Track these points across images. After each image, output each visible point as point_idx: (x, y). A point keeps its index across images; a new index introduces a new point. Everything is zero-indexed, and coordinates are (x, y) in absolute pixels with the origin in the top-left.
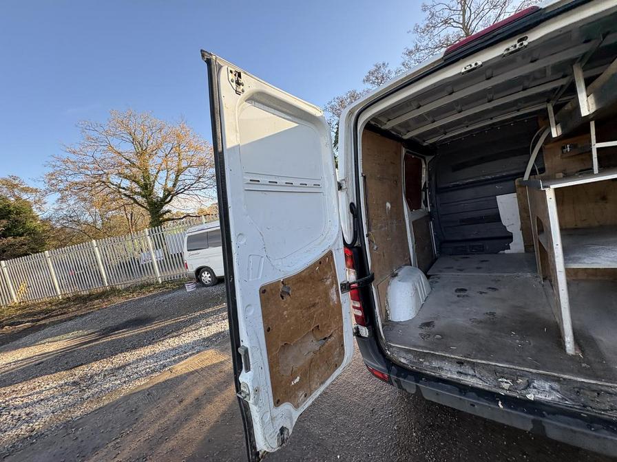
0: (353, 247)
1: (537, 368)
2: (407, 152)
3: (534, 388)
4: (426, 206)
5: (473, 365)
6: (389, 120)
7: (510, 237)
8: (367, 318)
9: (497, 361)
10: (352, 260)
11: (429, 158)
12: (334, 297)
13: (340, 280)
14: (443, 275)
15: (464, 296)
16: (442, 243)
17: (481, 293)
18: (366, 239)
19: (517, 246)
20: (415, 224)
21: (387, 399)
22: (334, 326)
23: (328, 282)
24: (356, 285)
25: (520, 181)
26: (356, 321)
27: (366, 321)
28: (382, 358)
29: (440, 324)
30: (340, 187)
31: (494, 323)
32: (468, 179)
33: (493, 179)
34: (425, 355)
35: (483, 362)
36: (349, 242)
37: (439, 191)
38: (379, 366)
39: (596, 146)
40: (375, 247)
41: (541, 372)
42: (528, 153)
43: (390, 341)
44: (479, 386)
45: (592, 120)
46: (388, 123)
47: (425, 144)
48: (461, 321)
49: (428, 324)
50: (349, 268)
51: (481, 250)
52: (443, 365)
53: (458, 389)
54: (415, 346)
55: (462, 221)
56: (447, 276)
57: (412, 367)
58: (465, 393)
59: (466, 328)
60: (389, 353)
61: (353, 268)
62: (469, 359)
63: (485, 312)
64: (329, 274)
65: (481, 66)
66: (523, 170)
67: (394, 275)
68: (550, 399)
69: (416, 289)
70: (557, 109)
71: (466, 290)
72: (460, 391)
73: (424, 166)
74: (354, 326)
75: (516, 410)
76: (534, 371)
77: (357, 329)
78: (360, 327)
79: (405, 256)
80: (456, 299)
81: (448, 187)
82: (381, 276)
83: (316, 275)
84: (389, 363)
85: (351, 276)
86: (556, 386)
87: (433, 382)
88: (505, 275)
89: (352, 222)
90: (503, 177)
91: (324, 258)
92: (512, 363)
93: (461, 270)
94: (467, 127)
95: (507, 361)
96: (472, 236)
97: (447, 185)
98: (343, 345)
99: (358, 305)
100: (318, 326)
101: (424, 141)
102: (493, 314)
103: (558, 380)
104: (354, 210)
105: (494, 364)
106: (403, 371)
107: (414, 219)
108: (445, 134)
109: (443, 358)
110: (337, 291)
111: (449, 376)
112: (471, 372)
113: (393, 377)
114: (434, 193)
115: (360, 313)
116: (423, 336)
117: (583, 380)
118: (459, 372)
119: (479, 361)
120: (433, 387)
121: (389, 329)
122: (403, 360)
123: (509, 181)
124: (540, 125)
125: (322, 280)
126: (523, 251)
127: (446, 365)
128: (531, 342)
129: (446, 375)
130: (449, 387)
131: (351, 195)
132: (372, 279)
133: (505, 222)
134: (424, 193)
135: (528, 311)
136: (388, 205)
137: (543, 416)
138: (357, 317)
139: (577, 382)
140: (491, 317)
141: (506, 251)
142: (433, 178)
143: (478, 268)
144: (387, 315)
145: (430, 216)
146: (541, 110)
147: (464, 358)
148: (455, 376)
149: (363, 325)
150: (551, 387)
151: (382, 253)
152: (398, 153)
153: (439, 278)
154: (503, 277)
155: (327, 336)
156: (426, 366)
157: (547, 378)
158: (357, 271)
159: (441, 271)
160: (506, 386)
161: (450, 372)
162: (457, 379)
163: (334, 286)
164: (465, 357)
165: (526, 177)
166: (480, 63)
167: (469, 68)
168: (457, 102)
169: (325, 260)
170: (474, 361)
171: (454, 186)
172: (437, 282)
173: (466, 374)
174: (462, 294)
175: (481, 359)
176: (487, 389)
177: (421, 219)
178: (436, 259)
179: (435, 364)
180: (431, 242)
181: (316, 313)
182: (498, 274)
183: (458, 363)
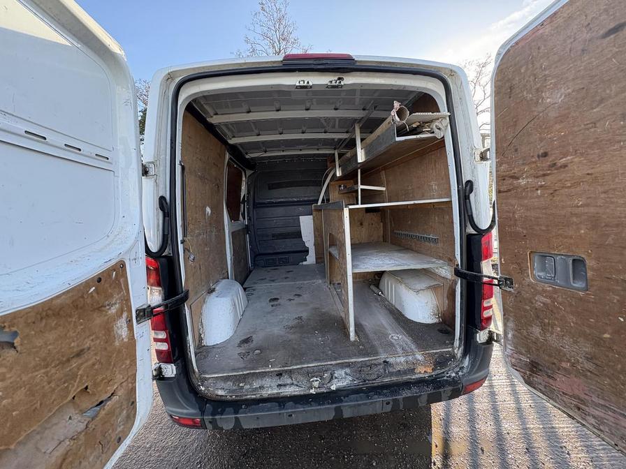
0: (161, 257)
1: (336, 359)
2: (230, 159)
3: (336, 378)
4: (244, 219)
5: (290, 372)
6: (216, 114)
7: (306, 251)
8: (176, 350)
9: (308, 363)
10: (157, 274)
11: (249, 172)
12: (123, 332)
13: (136, 304)
14: (258, 287)
15: (277, 305)
16: (256, 256)
17: (290, 300)
18: (181, 247)
19: (311, 259)
20: (234, 235)
21: (195, 445)
22: (119, 377)
23: (113, 310)
24: (161, 309)
25: (315, 206)
26: (158, 359)
27: (174, 356)
28: (193, 399)
29: (258, 339)
30: (145, 172)
31: (302, 327)
32: (280, 198)
33: (298, 201)
34: (244, 378)
35: (298, 367)
36: (154, 248)
37: (257, 206)
38: (189, 411)
39: (361, 187)
40: (192, 257)
41: (338, 362)
42: (320, 184)
43: (205, 372)
44: (296, 393)
45: (359, 168)
46: (215, 117)
47: (247, 157)
48: (277, 330)
49: (246, 341)
50: (152, 285)
51: (286, 262)
52: (264, 383)
53: (277, 404)
54: (234, 370)
55: (274, 236)
56: (262, 287)
57: (231, 396)
58: (284, 406)
59: (282, 337)
60: (203, 389)
61: (159, 285)
62: (286, 368)
63: (295, 317)
64: (116, 296)
65: (311, 87)
66: (316, 198)
67: (211, 291)
68: (345, 384)
69: (235, 305)
70: (340, 156)
71: (278, 299)
72: (280, 406)
73: (244, 179)
74: (154, 367)
75: (323, 404)
76: (333, 363)
77: (159, 370)
78: (163, 366)
79: (222, 269)
80: (270, 308)
81: (264, 203)
82: (196, 293)
83: (89, 301)
84: (202, 401)
85: (155, 297)
86: (348, 370)
87: (253, 406)
88: (305, 282)
89: (161, 222)
90: (305, 201)
91: (108, 272)
92: (318, 360)
93: (273, 281)
94: (283, 151)
95: (316, 360)
96: (281, 250)
97: (264, 201)
98: (134, 403)
99: (162, 335)
100: (86, 388)
101: (247, 153)
102: (300, 318)
103: (348, 365)
104: (166, 207)
105: (306, 366)
106: (221, 405)
107: (233, 231)
108: (266, 152)
109: (263, 375)
110: (130, 321)
111: (269, 393)
112: (289, 381)
113: (207, 418)
114: (251, 208)
115: (164, 347)
116: (242, 355)
117: (362, 359)
118: (279, 386)
119: (295, 367)
120: (254, 412)
121: (203, 357)
122: (220, 393)
123: (308, 205)
124: (328, 166)
125: (100, 308)
126: (315, 262)
127: (267, 382)
128: (329, 337)
129: (266, 393)
130: (269, 405)
131: (161, 186)
132: (186, 298)
133: (304, 239)
134: (242, 205)
135: (323, 310)
136: (208, 210)
137: (341, 401)
138: (159, 352)
139: (358, 362)
140: (300, 321)
141: (304, 263)
142: (252, 193)
143: (286, 278)
144: (201, 339)
145: (247, 229)
146: (330, 154)
147: (283, 369)
148: (275, 391)
149: (168, 361)
150: (346, 374)
151: (198, 266)
152: (222, 156)
153: (254, 290)
154: (304, 284)
155: (104, 397)
156: (247, 390)
157: (342, 366)
158: (164, 289)
159: (255, 283)
160: (316, 384)
161: (270, 388)
162: (277, 393)
163: (125, 315)
164: (283, 367)
165: (319, 203)
166: (311, 84)
167: (302, 84)
168: (281, 121)
169: (110, 276)
170: (291, 368)
171: (269, 203)
172: (252, 294)
173: (285, 385)
174: (275, 303)
175: (297, 364)
176: (302, 393)
177: (239, 231)
178: (250, 272)
179: (256, 385)
180: (246, 255)
181: (83, 367)
182: (301, 282)
183: (277, 375)
